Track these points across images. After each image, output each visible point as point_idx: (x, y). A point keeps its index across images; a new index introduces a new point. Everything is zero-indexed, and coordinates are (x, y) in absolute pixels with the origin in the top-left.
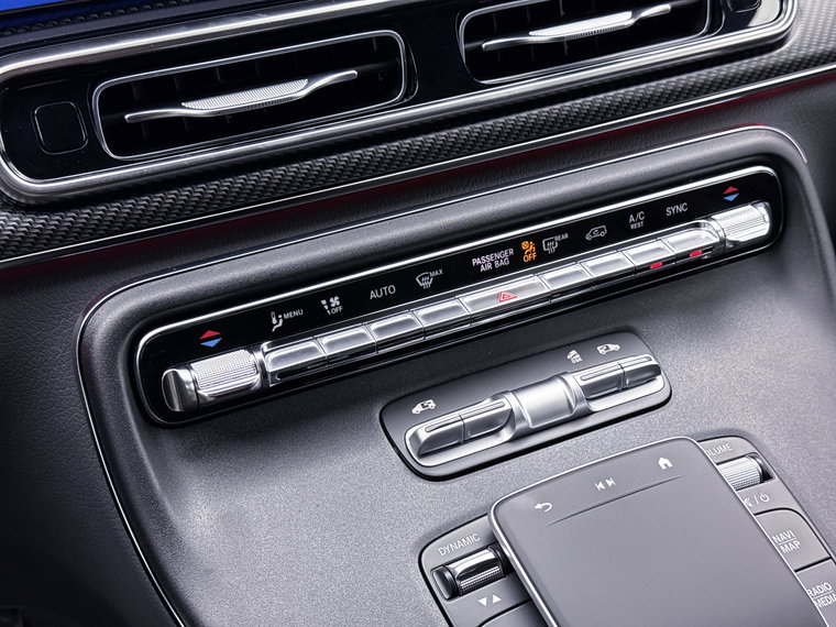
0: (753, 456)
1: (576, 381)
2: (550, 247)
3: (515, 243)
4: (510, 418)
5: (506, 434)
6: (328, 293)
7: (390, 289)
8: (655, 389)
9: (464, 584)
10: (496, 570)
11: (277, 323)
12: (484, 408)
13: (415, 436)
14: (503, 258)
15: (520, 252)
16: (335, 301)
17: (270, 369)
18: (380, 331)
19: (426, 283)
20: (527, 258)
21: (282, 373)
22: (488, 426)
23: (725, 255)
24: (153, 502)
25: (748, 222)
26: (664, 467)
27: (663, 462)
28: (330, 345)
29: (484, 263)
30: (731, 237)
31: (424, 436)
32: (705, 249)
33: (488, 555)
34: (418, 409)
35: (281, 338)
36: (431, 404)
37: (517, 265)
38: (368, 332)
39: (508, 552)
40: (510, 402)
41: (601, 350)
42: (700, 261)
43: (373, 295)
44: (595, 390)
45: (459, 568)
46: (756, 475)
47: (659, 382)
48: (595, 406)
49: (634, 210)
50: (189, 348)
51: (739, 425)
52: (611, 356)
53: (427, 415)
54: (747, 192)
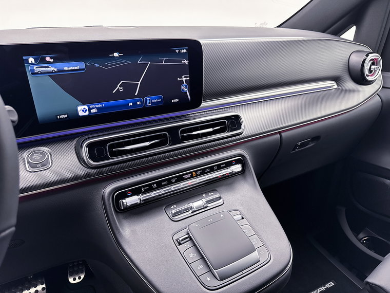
0: (240, 214)
1: (204, 200)
2: (198, 173)
3: (191, 173)
4: (191, 208)
5: (191, 211)
6: (154, 183)
7: (166, 182)
8: (221, 201)
9: (182, 242)
10: (188, 239)
11: (143, 190)
12: (186, 206)
13: (172, 212)
14: (189, 176)
15: (192, 174)
16: (155, 185)
17: (142, 199)
18: (164, 191)
19: (173, 181)
20: (194, 176)
21: (144, 200)
22: (187, 210)
23: (234, 174)
24: (117, 228)
25: (237, 168)
26: (222, 217)
27: (222, 215)
28: (154, 194)
29: (185, 177)
30: (234, 171)
31: (173, 212)
32: (229, 173)
33: (187, 236)
34: (172, 207)
35: (144, 193)
36: (175, 206)
37: (192, 177)
38: (162, 191)
39: (191, 235)
40: (191, 205)
41: (210, 194)
42: (229, 176)
43: (163, 184)
44: (208, 202)
45: (181, 239)
46: (241, 218)
47: (221, 200)
48: (208, 205)
49: (215, 166)
50: (125, 196)
51: (237, 208)
52: (212, 195)
53: (174, 208)
54: (237, 162)
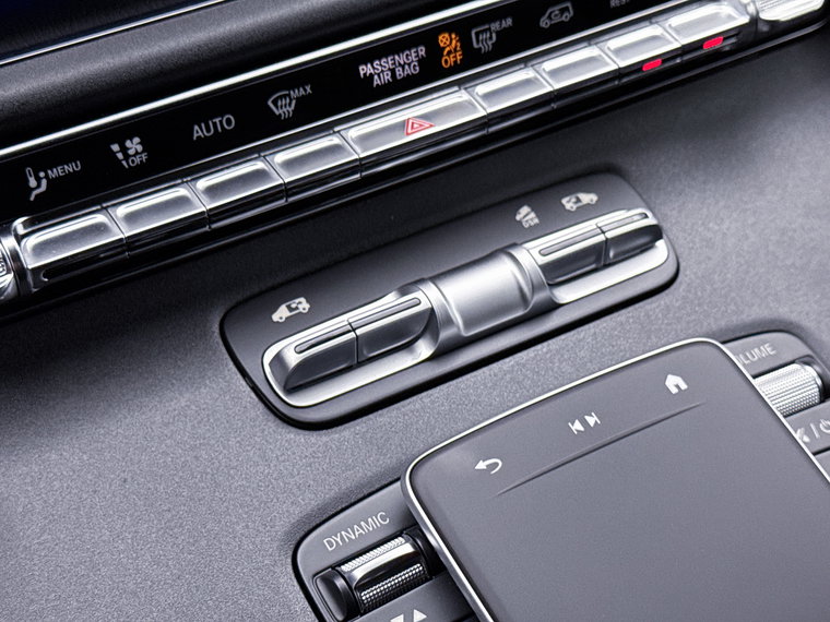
0: (806, 361)
1: (532, 255)
2: (484, 40)
3: (428, 36)
4: (429, 322)
5: (424, 349)
6: (122, 131)
7: (225, 122)
8: (654, 262)
9: (366, 595)
10: (417, 568)
11: (37, 185)
12: (384, 308)
13: (279, 359)
14: (409, 61)
15: (435, 52)
16: (134, 145)
17: (31, 263)
18: (212, 191)
19: (284, 109)
20: (448, 61)
21: (49, 269)
22: (396, 337)
26: (674, 390)
27: (674, 383)
28: (131, 218)
29: (378, 71)
30: (765, 16)
31: (293, 359)
32: (726, 35)
33: (402, 548)
34: (281, 314)
35: (44, 211)
36: (303, 305)
37: (432, 72)
38: (195, 196)
39: (435, 539)
40: (428, 296)
41: (569, 203)
42: (718, 55)
43: (198, 132)
44: (562, 270)
45: (359, 569)
46: (813, 391)
47: (660, 253)
48: (565, 294)
51: (784, 312)
52: (585, 213)
53: (297, 323)
